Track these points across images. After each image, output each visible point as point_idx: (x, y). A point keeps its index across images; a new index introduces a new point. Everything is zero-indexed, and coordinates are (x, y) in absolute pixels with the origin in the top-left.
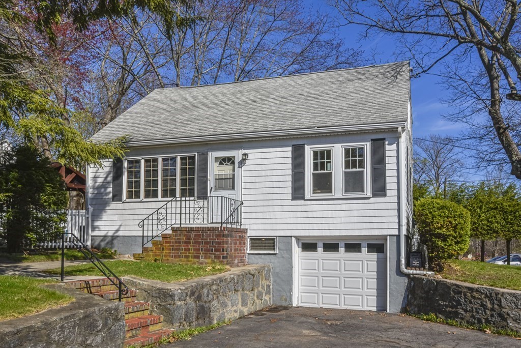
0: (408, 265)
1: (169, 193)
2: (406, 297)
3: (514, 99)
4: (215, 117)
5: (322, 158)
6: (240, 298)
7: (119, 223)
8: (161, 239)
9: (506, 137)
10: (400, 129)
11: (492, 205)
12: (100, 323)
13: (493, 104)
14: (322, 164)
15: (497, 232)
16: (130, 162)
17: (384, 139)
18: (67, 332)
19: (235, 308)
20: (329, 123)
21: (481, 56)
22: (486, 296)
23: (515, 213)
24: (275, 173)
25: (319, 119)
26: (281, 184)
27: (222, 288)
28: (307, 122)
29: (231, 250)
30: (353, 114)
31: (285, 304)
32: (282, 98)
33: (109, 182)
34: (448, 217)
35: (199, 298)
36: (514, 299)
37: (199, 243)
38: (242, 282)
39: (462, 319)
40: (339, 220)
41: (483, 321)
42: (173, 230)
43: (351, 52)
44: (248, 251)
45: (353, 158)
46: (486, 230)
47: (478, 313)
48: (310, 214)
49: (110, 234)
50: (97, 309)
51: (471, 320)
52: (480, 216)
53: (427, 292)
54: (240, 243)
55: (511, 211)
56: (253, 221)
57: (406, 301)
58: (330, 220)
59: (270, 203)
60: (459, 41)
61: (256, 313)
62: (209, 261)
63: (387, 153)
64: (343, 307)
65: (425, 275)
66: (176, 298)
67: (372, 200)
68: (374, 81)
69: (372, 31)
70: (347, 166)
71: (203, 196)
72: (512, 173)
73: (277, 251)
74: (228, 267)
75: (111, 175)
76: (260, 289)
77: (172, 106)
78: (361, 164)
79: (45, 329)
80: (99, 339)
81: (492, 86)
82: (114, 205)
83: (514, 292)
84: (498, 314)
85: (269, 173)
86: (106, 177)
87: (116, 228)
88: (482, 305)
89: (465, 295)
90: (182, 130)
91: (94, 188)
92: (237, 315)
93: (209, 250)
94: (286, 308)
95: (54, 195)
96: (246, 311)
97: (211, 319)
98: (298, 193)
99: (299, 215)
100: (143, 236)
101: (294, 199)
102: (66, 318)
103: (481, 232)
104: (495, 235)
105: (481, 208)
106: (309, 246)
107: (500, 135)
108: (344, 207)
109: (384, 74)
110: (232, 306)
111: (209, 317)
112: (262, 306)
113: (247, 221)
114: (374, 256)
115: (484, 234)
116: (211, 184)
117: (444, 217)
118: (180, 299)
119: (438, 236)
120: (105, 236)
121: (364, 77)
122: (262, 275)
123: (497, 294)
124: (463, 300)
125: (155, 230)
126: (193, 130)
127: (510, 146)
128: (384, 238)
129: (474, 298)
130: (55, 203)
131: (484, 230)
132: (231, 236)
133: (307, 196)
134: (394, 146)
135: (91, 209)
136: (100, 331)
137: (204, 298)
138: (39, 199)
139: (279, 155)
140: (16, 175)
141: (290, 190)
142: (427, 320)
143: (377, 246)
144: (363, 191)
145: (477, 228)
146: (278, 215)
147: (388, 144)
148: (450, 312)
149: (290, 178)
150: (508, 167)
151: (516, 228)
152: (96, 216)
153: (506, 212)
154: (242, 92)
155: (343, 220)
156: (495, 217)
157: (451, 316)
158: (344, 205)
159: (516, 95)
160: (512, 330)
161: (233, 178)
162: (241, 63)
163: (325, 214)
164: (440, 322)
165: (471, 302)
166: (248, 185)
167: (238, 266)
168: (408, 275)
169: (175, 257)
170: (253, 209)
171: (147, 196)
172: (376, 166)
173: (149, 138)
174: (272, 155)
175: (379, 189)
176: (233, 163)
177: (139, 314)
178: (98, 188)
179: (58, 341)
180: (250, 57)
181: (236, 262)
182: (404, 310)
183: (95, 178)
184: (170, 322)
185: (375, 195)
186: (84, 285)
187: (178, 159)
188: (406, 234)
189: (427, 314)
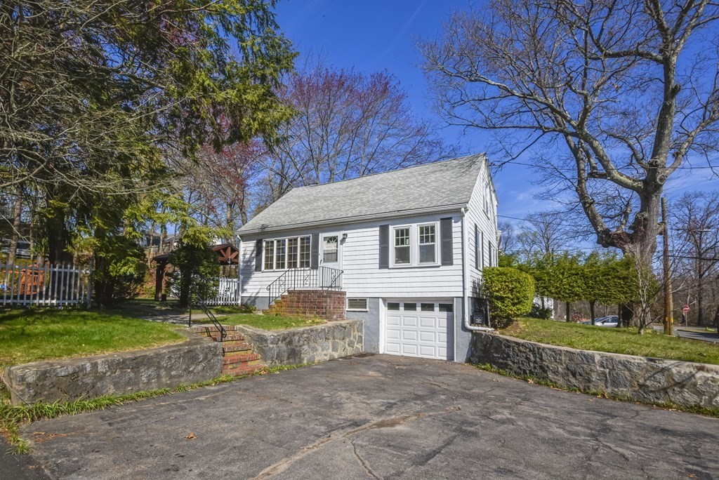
0: (472, 322)
1: (293, 265)
2: (470, 349)
3: (594, 177)
4: (327, 207)
5: (402, 235)
6: (330, 345)
7: (259, 287)
8: (280, 299)
9: (592, 211)
10: (463, 210)
11: (573, 272)
12: (201, 357)
13: (580, 182)
14: (402, 240)
15: (578, 295)
16: (267, 243)
17: (451, 218)
18: (173, 361)
19: (325, 352)
20: (408, 208)
21: (568, 142)
22: (530, 350)
23: (595, 278)
24: (366, 248)
25: (401, 204)
26: (371, 257)
27: (311, 337)
28: (391, 208)
29: (330, 308)
30: (428, 199)
31: (373, 352)
32: (379, 190)
33: (253, 258)
34: (505, 282)
35: (290, 343)
36: (553, 353)
37: (306, 302)
38: (333, 332)
39: (511, 369)
40: (415, 285)
41: (528, 372)
42: (290, 292)
43: (452, 148)
44: (347, 309)
45: (427, 234)
46: (568, 294)
47: (523, 364)
48: (393, 280)
49: (254, 295)
50: (199, 346)
51: (518, 370)
52: (562, 281)
53: (485, 346)
54: (339, 303)
55: (592, 277)
56: (350, 286)
57: (470, 353)
58: (408, 285)
59: (363, 271)
60: (543, 131)
61: (345, 358)
62: (313, 316)
63: (454, 230)
64: (420, 356)
65: (485, 331)
66: (269, 342)
67: (442, 268)
68: (452, 171)
69: (469, 129)
70: (422, 241)
71: (315, 267)
72: (598, 242)
73: (368, 309)
74: (325, 321)
75: (255, 252)
76: (352, 338)
77: (301, 200)
78: (433, 239)
79: (156, 358)
80: (200, 368)
81: (578, 166)
82: (256, 275)
83: (554, 347)
84: (540, 366)
85: (362, 248)
86: (252, 254)
87: (257, 291)
88: (527, 358)
89: (513, 349)
90: (302, 218)
91: (243, 262)
92: (327, 358)
93: (312, 308)
94: (373, 355)
95: (210, 267)
96: (336, 355)
97: (301, 360)
98: (384, 264)
99: (385, 280)
100: (270, 297)
101: (380, 268)
102: (173, 351)
103: (563, 296)
104: (576, 298)
105: (563, 274)
106: (393, 306)
107: (585, 209)
108: (419, 274)
109: (462, 164)
110: (323, 350)
111: (300, 358)
112: (354, 352)
113: (346, 286)
114: (445, 314)
115: (566, 297)
116: (321, 257)
117: (502, 282)
118: (272, 343)
119: (498, 298)
120: (250, 297)
121: (446, 168)
122: (354, 328)
123: (539, 349)
124: (511, 353)
125: (277, 292)
126: (310, 218)
127: (595, 218)
128: (452, 299)
129: (520, 351)
130: (209, 273)
131: (566, 293)
132: (330, 297)
133: (391, 265)
134: (459, 224)
135: (241, 277)
136: (201, 362)
137: (295, 343)
138: (199, 270)
139: (369, 234)
140: (185, 254)
141: (378, 261)
142: (484, 369)
143: (447, 306)
144: (434, 261)
145: (559, 292)
146: (368, 281)
147: (455, 222)
148: (502, 363)
149: (378, 252)
150: (594, 237)
151: (597, 292)
152: (245, 282)
153: (587, 277)
154: (351, 186)
155: (418, 285)
156: (576, 282)
157: (503, 367)
158: (419, 273)
159: (596, 173)
160: (551, 381)
161: (337, 253)
162: (365, 163)
163: (404, 280)
164: (494, 372)
165: (517, 355)
166: (347, 258)
167: (336, 320)
168: (471, 331)
169: (290, 312)
170: (351, 276)
171: (278, 267)
172: (445, 240)
173: (280, 224)
174: (365, 234)
175: (447, 259)
176: (337, 241)
177: (242, 353)
178: (247, 262)
179: (167, 366)
180: (371, 157)
181: (335, 317)
182: (469, 361)
183: (244, 255)
184: (265, 360)
185: (443, 264)
186: (204, 330)
187: (299, 239)
188: (471, 296)
189: (484, 364)
